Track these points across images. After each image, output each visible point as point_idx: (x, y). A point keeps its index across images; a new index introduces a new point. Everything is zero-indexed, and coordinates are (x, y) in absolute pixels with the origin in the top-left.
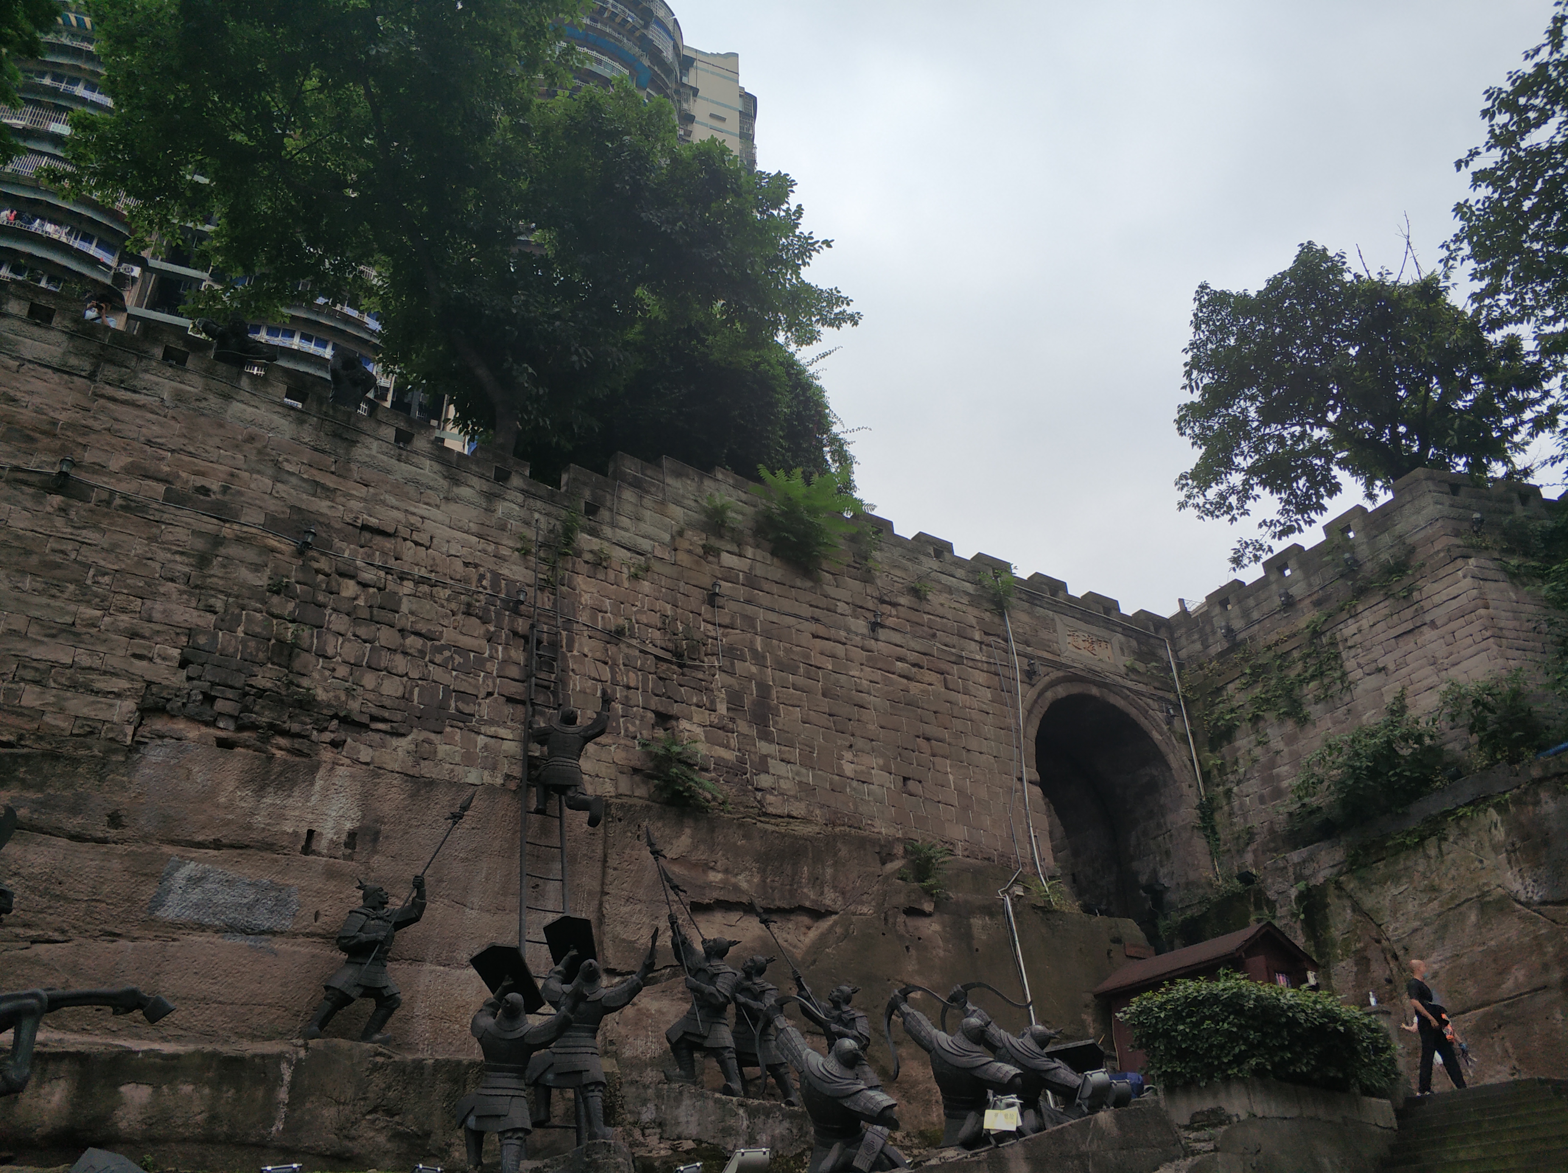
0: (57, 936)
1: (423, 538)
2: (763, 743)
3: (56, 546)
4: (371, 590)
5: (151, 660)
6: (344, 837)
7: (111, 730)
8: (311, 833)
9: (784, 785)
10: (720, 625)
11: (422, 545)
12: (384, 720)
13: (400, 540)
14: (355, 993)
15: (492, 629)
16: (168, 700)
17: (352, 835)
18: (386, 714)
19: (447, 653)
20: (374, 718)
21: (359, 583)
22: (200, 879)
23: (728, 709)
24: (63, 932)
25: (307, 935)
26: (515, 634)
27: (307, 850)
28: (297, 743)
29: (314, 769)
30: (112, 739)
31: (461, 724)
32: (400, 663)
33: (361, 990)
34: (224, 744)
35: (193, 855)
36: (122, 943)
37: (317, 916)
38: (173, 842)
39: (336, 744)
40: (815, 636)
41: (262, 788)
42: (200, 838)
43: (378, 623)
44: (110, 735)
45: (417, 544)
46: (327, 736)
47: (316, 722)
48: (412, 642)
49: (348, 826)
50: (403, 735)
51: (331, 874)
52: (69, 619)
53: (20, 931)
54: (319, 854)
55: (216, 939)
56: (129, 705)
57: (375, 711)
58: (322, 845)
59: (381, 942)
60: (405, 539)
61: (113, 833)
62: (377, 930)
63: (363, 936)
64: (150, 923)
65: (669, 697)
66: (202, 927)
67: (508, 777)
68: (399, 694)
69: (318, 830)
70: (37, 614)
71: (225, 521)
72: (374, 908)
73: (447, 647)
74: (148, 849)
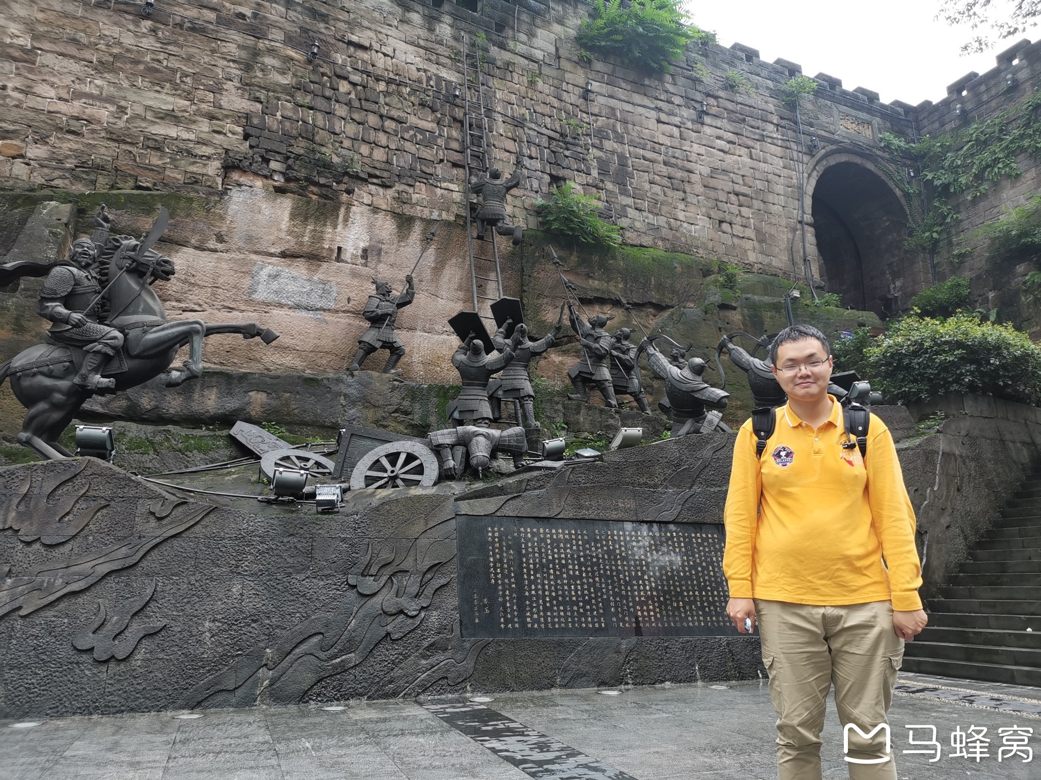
0: (197, 308)
1: (389, 51)
2: (623, 197)
3: (153, 56)
4: (359, 88)
5: (225, 134)
6: (360, 252)
7: (208, 180)
8: (339, 249)
9: (638, 225)
10: (592, 114)
11: (388, 56)
12: (377, 177)
13: (373, 52)
14: (378, 345)
15: (439, 116)
16: (241, 161)
17: (365, 251)
18: (378, 173)
19: (412, 132)
20: (371, 176)
21: (351, 83)
22: (276, 276)
23: (599, 174)
24: (200, 305)
25: (344, 312)
26: (455, 119)
27: (338, 259)
28: (324, 191)
29: (336, 209)
30: (209, 186)
31: (425, 181)
32: (382, 138)
33: (381, 344)
34: (280, 191)
35: (269, 261)
36: (235, 313)
37: (349, 300)
38: (256, 253)
39: (349, 192)
40: (659, 121)
41: (306, 219)
42: (273, 250)
43: (366, 110)
44: (209, 184)
45: (385, 55)
46: (343, 187)
47: (334, 176)
48: (390, 125)
49: (362, 245)
50: (390, 187)
51: (354, 275)
52: (171, 108)
53: (174, 304)
54: (346, 262)
55: (290, 312)
56: (217, 164)
57: (370, 170)
58: (346, 256)
59: (391, 315)
60: (377, 52)
61: (220, 246)
62: (387, 307)
63: (379, 312)
64: (249, 302)
65: (559, 165)
66: (281, 305)
67: (457, 216)
68: (384, 159)
69: (344, 247)
70: (150, 103)
71: (259, 38)
72: (384, 295)
73: (411, 128)
74: (242, 256)
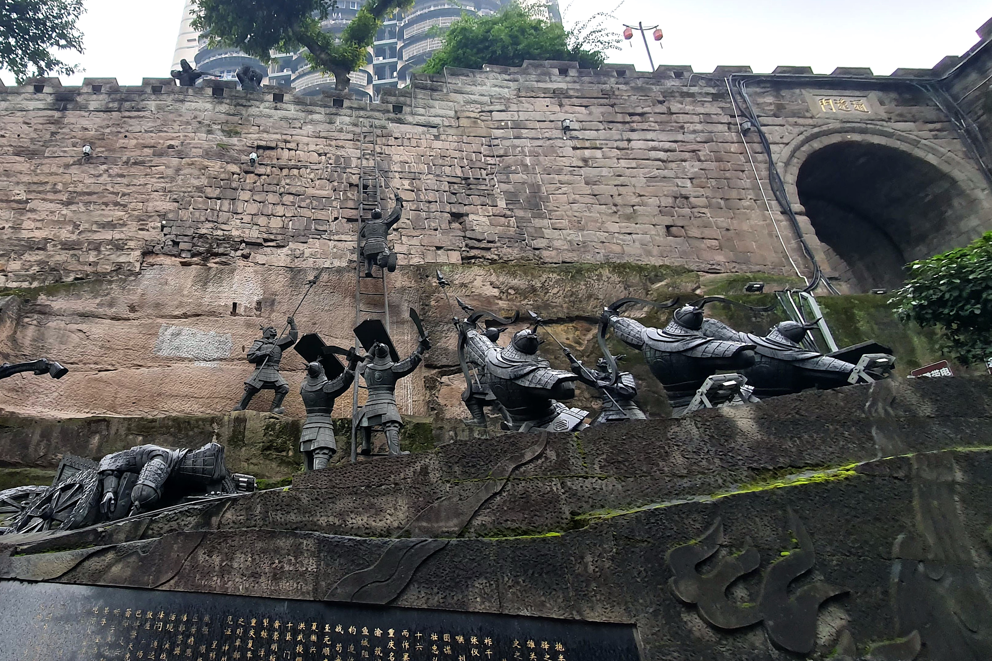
0: (110, 367)
1: (292, 145)
2: (537, 220)
3: (104, 187)
4: (263, 177)
5: (148, 230)
6: (254, 304)
7: (129, 266)
8: (235, 305)
9: (557, 244)
10: (497, 157)
11: (292, 149)
12: (272, 241)
13: (279, 150)
15: (336, 184)
16: (154, 247)
17: (259, 303)
18: (272, 237)
19: (308, 201)
20: (266, 240)
21: (256, 174)
22: (178, 334)
23: (507, 204)
24: (113, 365)
25: (239, 359)
26: (351, 185)
27: (234, 312)
28: (223, 259)
29: (232, 271)
30: (129, 270)
31: (319, 237)
32: (280, 210)
33: (262, 383)
34: (184, 264)
35: (173, 322)
36: (143, 369)
37: (243, 348)
38: (162, 317)
39: (246, 257)
41: (205, 284)
42: (176, 313)
43: (267, 192)
44: (128, 268)
45: (290, 150)
46: (239, 253)
47: (232, 246)
48: (288, 199)
49: (256, 298)
50: (283, 247)
51: (249, 325)
52: (110, 219)
53: (92, 366)
54: (241, 315)
55: (190, 365)
56: (138, 253)
57: (265, 236)
58: (240, 310)
60: (282, 149)
61: (132, 315)
63: (258, 353)
64: (155, 359)
65: (460, 203)
66: (182, 359)
67: (351, 261)
68: (281, 226)
69: (238, 302)
70: (97, 219)
71: (182, 158)
72: (268, 338)
73: (308, 198)
74: (150, 321)
